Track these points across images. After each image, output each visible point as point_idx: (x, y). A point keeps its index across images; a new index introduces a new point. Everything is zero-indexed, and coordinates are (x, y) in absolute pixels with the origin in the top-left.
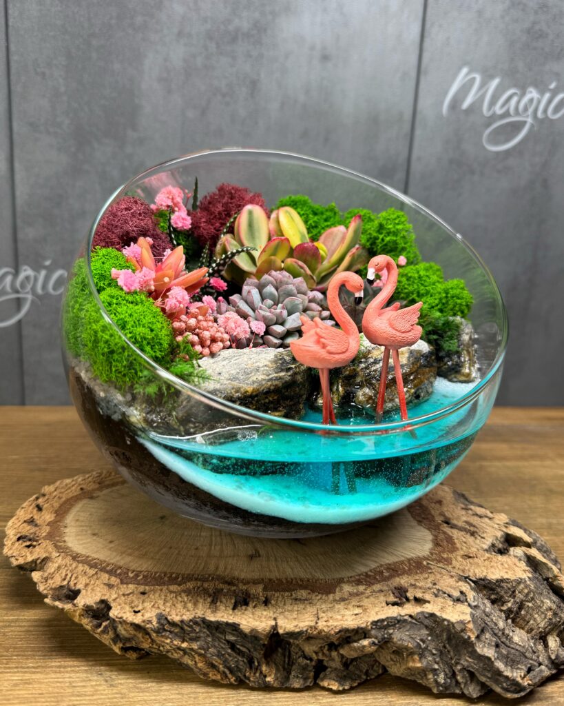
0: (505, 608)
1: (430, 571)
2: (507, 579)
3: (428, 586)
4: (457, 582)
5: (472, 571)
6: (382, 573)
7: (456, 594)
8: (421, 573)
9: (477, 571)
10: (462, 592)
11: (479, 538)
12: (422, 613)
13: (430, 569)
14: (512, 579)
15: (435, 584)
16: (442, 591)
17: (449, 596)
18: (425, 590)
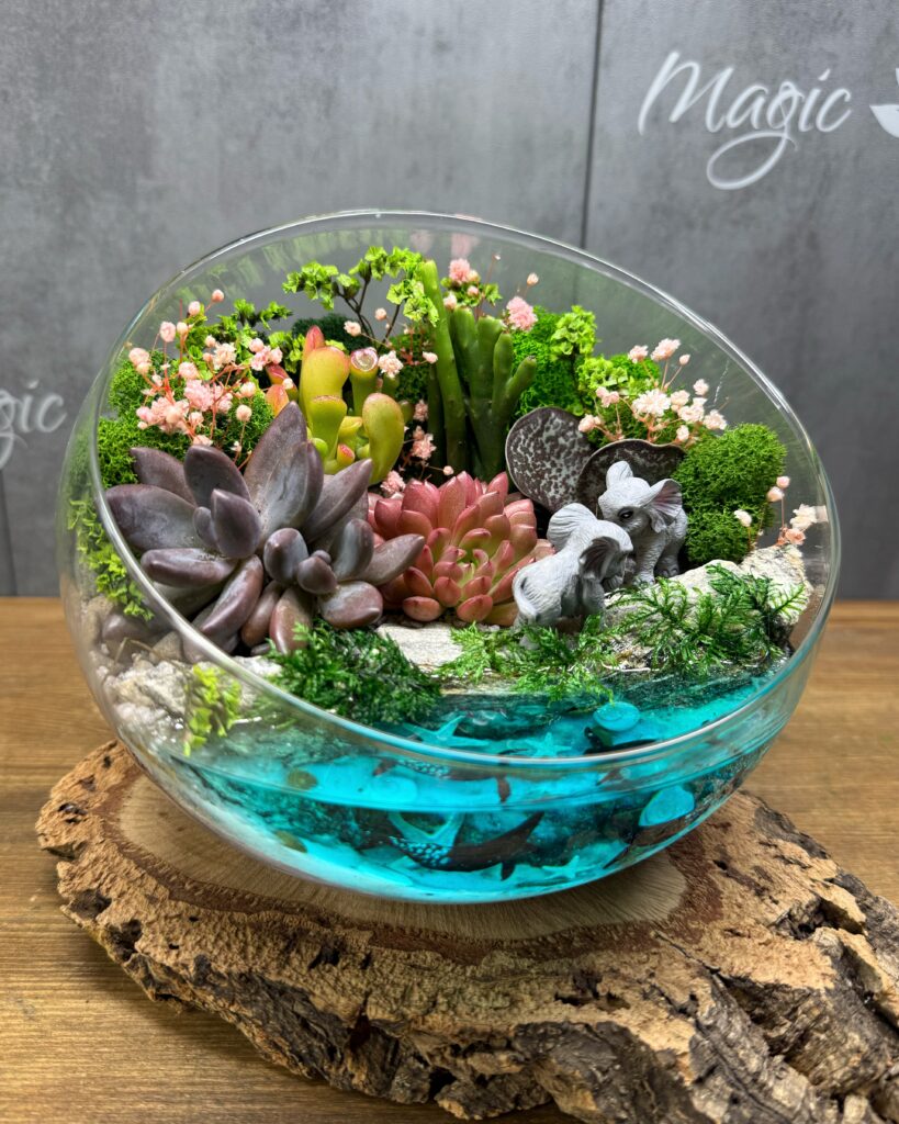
0: (773, 1034)
1: (654, 950)
2: (786, 986)
3: (638, 977)
4: (693, 977)
5: (729, 960)
6: (569, 941)
7: (681, 998)
8: (638, 951)
9: (737, 962)
10: (693, 998)
11: (768, 901)
12: (608, 1023)
13: (657, 946)
14: (794, 987)
15: (652, 975)
16: (658, 989)
17: (669, 1001)
18: (630, 983)
